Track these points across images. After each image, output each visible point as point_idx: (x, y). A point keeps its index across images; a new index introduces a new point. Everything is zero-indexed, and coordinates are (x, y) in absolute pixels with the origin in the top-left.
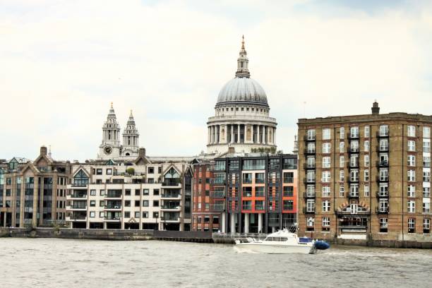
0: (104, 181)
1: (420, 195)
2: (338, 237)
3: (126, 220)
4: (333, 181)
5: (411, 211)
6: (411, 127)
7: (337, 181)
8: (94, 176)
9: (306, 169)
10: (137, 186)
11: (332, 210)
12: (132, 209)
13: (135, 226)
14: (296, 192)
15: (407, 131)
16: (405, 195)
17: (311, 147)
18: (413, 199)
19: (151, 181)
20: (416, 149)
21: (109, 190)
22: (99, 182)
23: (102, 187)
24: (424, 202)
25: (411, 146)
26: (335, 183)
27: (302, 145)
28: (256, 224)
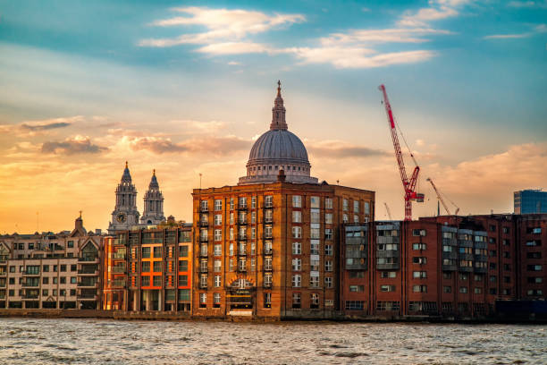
0: (26, 256)
1: (307, 268)
2: (228, 314)
3: (44, 299)
4: (223, 255)
5: (296, 285)
6: (297, 197)
7: (227, 254)
8: (15, 251)
9: (201, 242)
10: (55, 262)
11: (222, 285)
12: (50, 287)
13: (53, 305)
14: (190, 267)
15: (292, 202)
16: (288, 269)
17: (206, 218)
18: (298, 272)
19: (70, 256)
20: (303, 219)
21: (27, 266)
22: (20, 257)
23: (21, 262)
24: (311, 275)
25: (297, 217)
26: (225, 256)
27: (197, 216)
28: (157, 301)
